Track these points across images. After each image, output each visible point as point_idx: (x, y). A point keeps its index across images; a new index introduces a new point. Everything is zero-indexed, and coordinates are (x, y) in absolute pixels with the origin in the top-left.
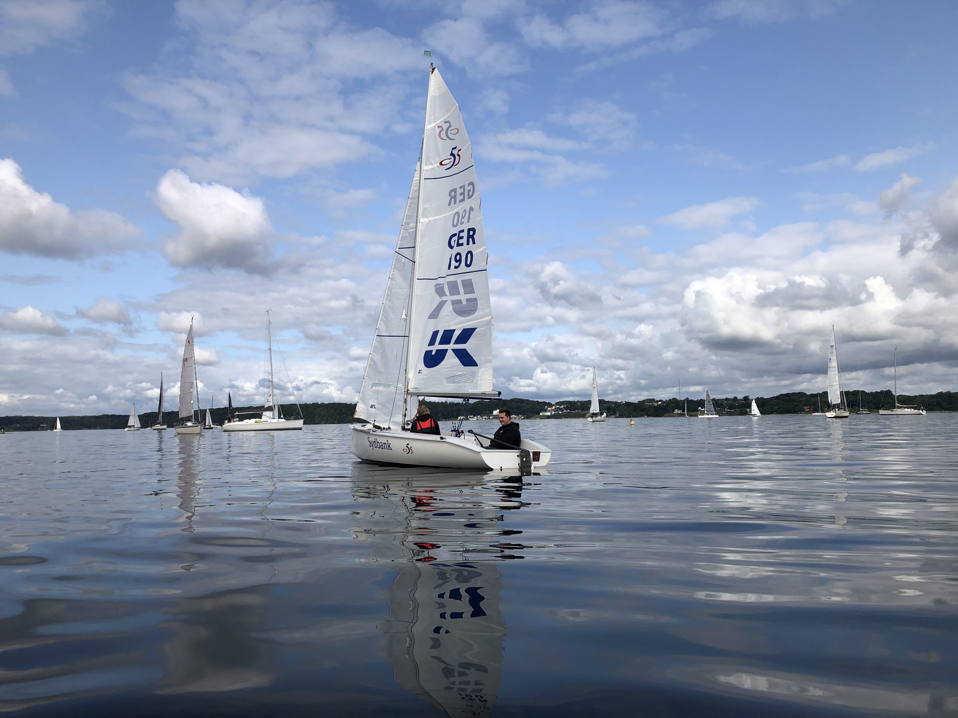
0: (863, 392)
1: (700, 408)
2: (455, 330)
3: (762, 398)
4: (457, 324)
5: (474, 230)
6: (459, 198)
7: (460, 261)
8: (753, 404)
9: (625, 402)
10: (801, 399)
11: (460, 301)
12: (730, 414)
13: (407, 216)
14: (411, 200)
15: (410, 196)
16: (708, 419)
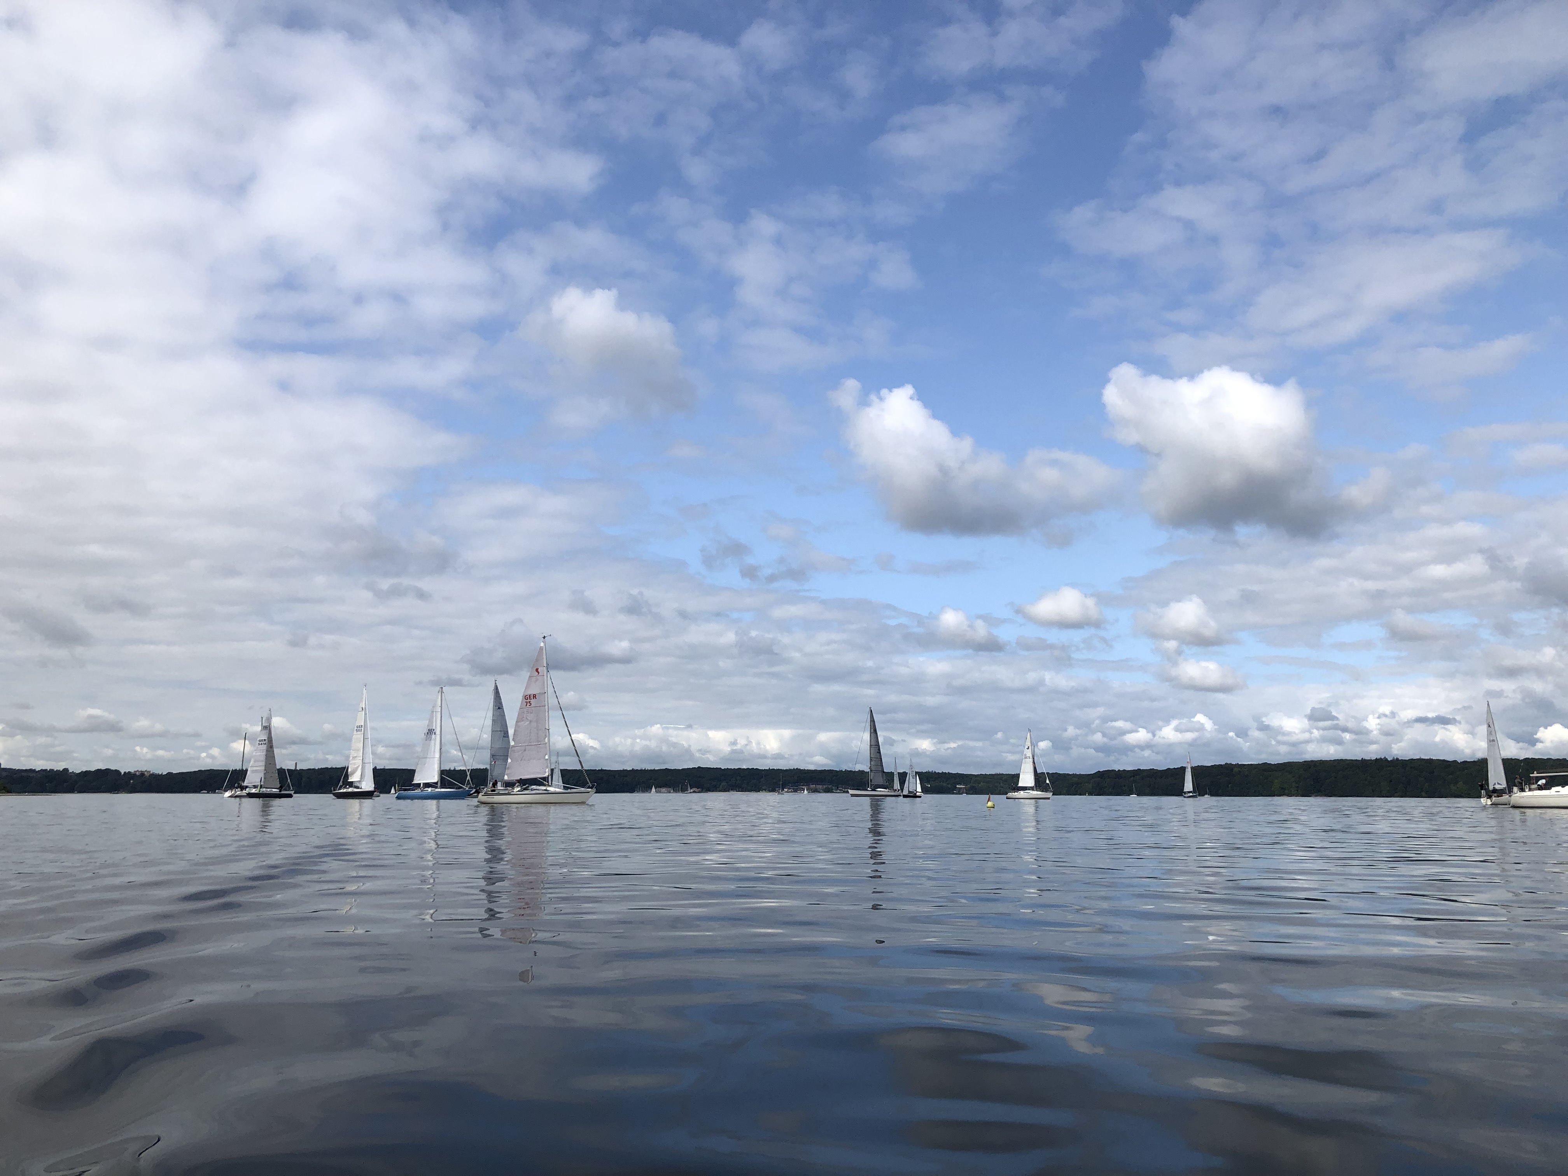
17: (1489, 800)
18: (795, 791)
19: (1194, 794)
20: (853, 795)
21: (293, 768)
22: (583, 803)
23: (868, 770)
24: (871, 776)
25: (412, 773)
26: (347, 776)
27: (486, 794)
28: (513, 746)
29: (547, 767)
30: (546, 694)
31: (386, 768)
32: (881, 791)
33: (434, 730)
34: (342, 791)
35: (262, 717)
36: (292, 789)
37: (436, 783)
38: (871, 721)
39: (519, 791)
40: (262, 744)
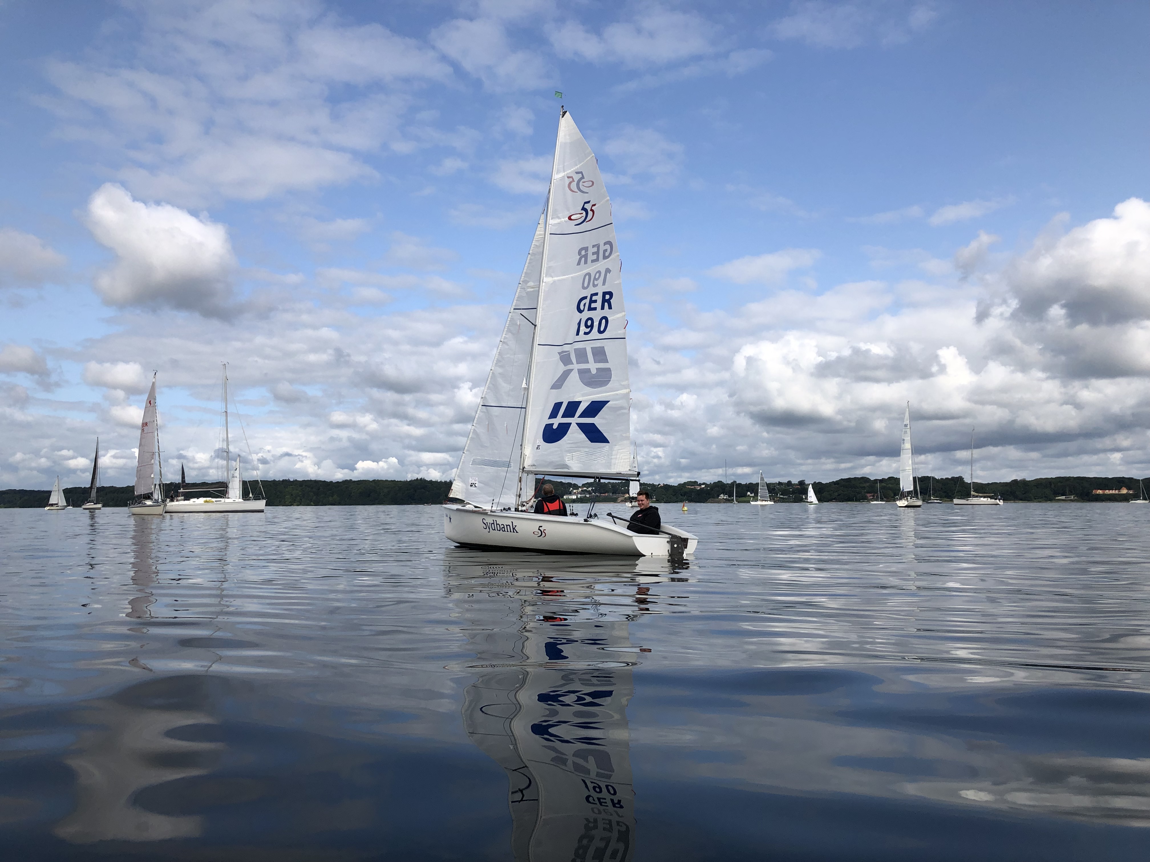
0: (934, 478)
1: (749, 493)
2: (581, 402)
3: (820, 483)
4: (583, 395)
5: (611, 294)
6: (591, 257)
7: (592, 326)
8: (809, 490)
9: (664, 484)
10: (864, 485)
11: (589, 370)
12: (783, 501)
13: (526, 273)
14: (531, 256)
15: (531, 252)
16: (762, 506)
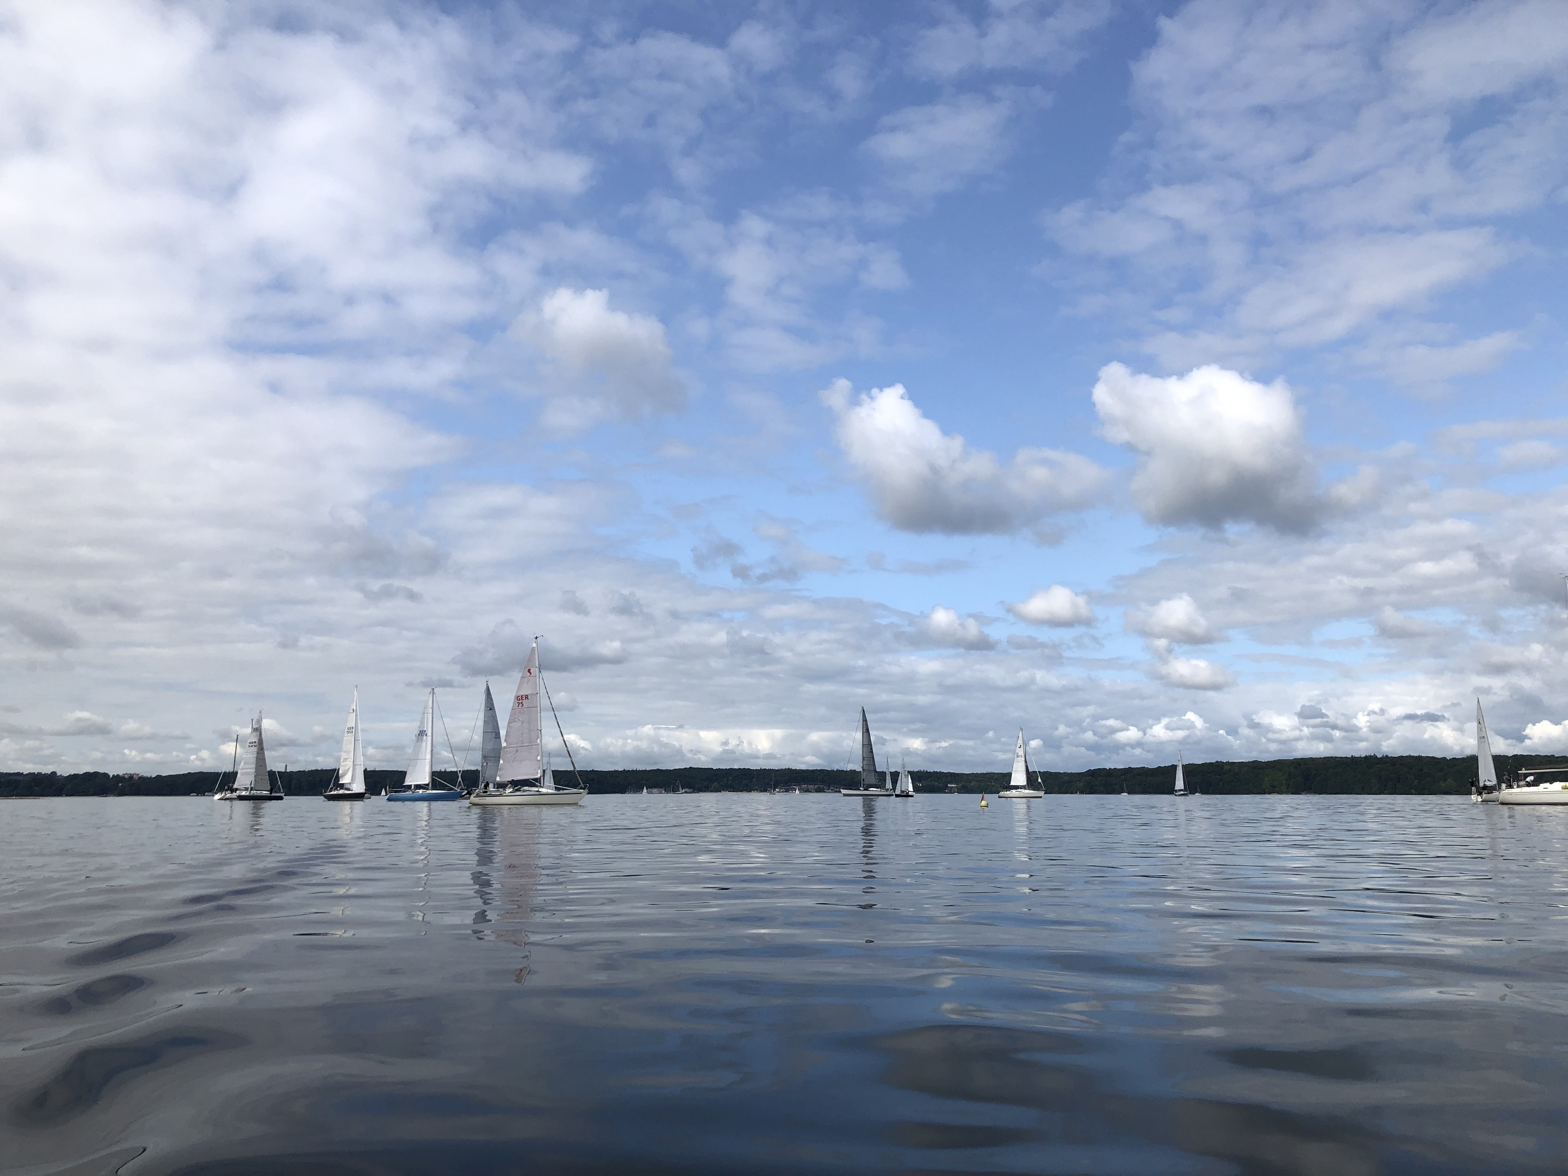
17: (1479, 797)
18: (787, 791)
19: (1185, 793)
20: (845, 795)
21: (283, 770)
22: (576, 804)
23: (861, 770)
24: (864, 775)
25: (403, 774)
26: (338, 778)
27: (478, 796)
28: (505, 748)
29: (539, 768)
30: (538, 695)
31: (377, 770)
32: (873, 791)
33: (425, 731)
34: (332, 793)
35: (252, 720)
36: (282, 791)
37: (428, 785)
38: (863, 720)
39: (511, 792)
40: (252, 746)
